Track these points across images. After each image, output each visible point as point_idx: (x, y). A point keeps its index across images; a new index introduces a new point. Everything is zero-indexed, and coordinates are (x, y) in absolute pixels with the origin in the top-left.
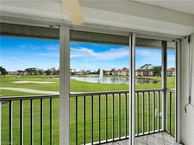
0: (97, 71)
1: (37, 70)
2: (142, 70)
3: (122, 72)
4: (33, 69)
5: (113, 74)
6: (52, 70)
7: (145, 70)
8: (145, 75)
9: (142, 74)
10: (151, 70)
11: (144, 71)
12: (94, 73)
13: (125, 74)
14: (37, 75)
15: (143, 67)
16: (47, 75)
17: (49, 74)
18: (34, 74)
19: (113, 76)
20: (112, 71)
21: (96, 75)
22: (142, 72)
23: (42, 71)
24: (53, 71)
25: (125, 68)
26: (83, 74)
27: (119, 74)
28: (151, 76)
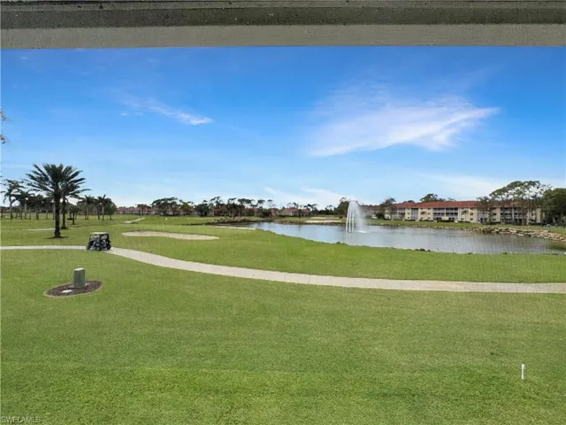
0: (336, 205)
1: (178, 203)
2: (499, 203)
3: (420, 211)
4: (170, 199)
5: (387, 216)
6: (213, 202)
7: (509, 202)
8: (508, 222)
9: (498, 218)
10: (535, 203)
11: (505, 206)
12: (327, 213)
13: (431, 217)
14: (178, 215)
15: (501, 192)
16: (202, 216)
17: (206, 215)
18: (171, 213)
19: (386, 222)
20: (383, 206)
21: (332, 217)
22: (498, 212)
23: (190, 204)
24: (215, 204)
25: (429, 195)
26: (294, 216)
27: (408, 214)
28: (534, 223)
